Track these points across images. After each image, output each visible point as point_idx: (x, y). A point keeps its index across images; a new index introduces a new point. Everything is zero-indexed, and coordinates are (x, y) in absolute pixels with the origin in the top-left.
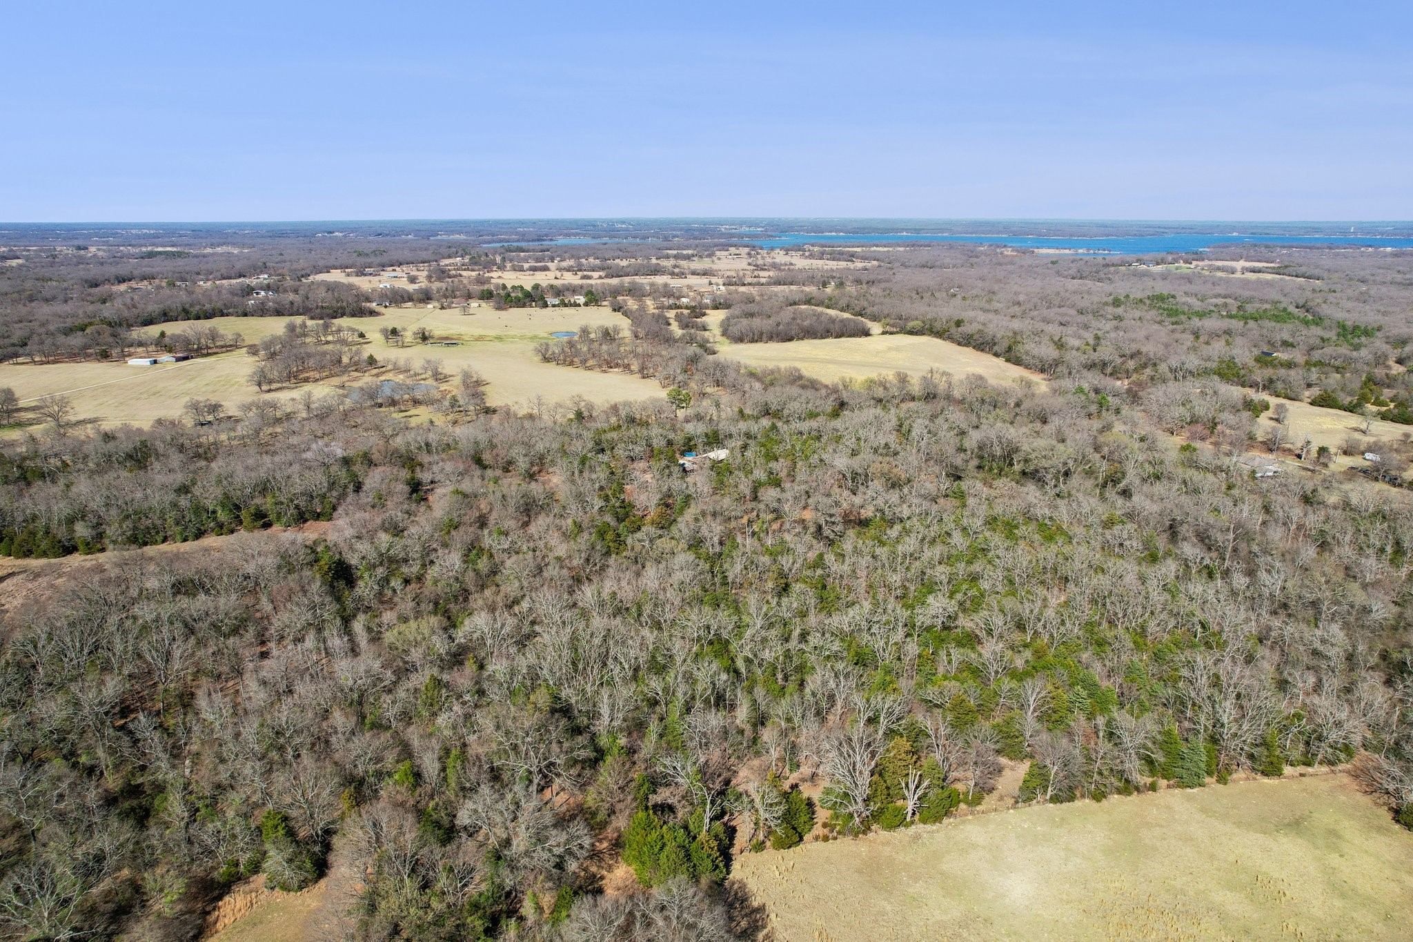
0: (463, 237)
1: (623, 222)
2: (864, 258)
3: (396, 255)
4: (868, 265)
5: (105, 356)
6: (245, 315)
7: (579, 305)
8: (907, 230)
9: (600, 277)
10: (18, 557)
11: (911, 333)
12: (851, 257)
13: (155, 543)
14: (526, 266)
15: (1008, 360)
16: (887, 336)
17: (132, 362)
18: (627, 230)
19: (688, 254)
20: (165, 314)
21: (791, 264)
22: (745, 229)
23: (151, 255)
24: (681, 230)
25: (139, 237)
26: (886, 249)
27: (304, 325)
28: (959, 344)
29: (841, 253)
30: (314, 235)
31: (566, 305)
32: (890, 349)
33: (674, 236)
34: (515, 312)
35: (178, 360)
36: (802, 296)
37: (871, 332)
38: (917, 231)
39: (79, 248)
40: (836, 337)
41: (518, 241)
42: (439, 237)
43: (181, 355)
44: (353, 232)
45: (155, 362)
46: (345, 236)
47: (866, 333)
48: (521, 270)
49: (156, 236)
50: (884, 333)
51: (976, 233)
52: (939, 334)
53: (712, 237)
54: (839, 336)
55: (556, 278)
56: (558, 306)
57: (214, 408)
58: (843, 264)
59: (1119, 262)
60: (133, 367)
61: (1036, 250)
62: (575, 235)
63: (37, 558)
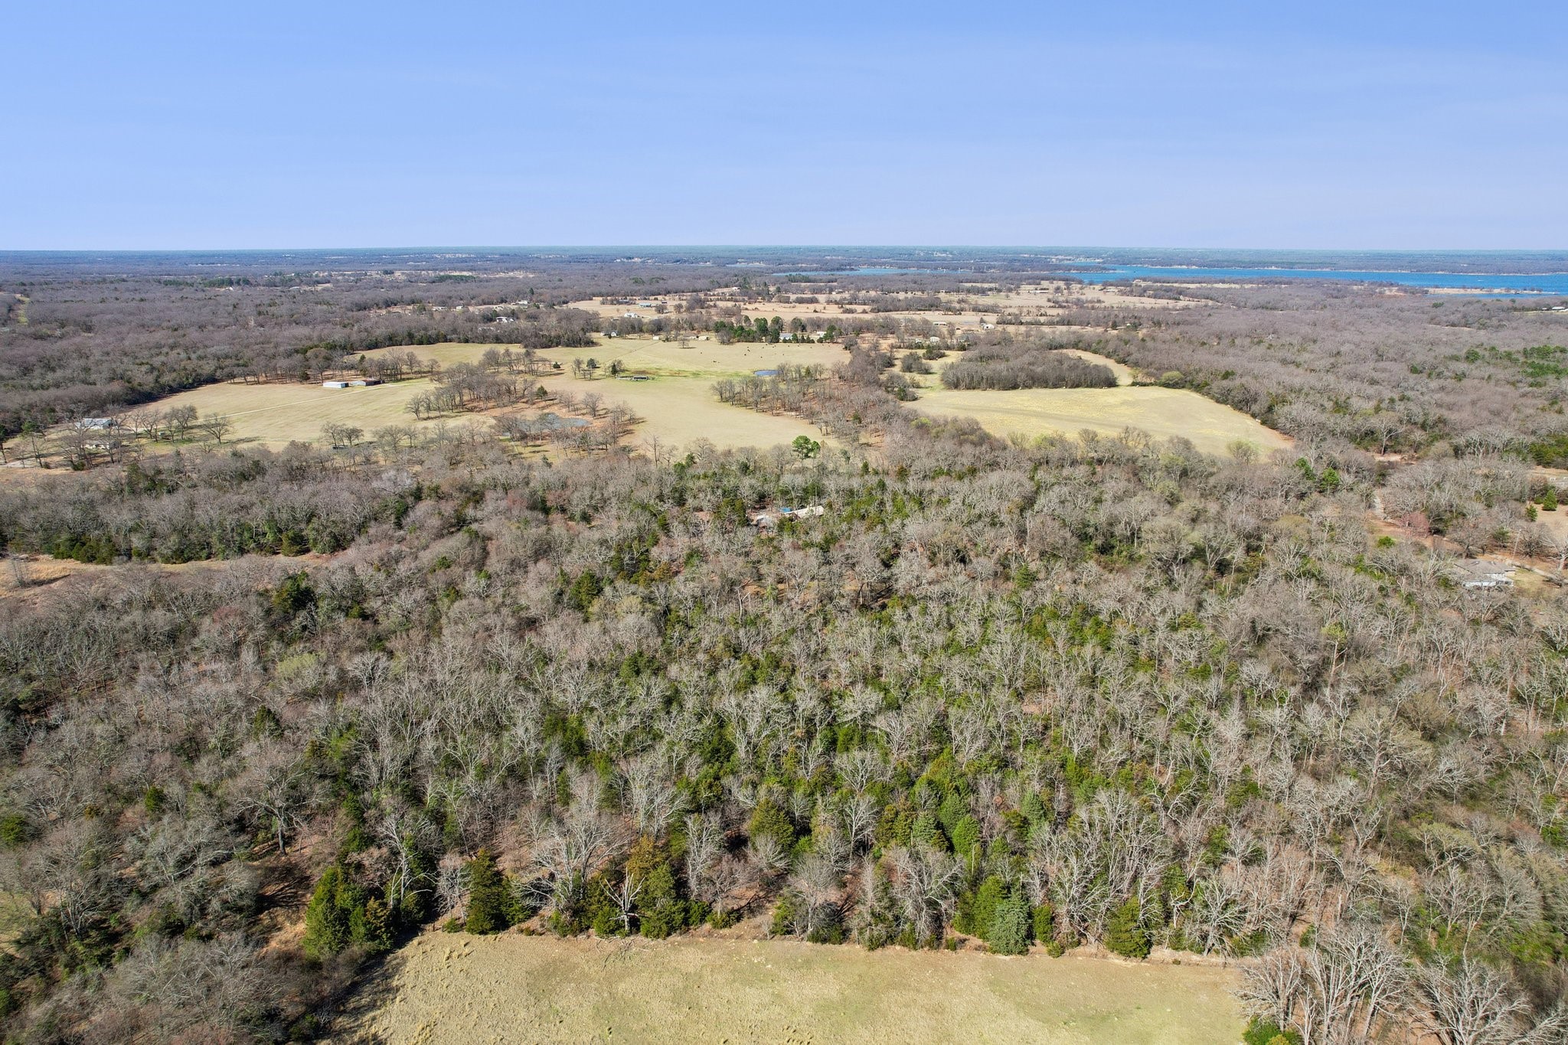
0: (762, 265)
1: (945, 251)
2: (1194, 296)
3: (670, 284)
4: (1192, 304)
5: (305, 378)
6: (467, 341)
7: (813, 342)
8: (1276, 264)
9: (864, 312)
10: (83, 562)
11: (1167, 385)
12: (1177, 295)
13: (199, 558)
14: (793, 297)
15: (1263, 423)
16: (1136, 388)
17: (329, 385)
18: (944, 259)
19: (982, 288)
20: (390, 339)
21: (1099, 301)
22: (1082, 261)
23: (442, 279)
24: (1004, 260)
25: (450, 261)
26: (1226, 286)
27: (508, 353)
28: (1218, 401)
29: (1168, 290)
30: (612, 261)
31: (797, 341)
32: (1124, 403)
33: (990, 268)
34: (741, 347)
35: (369, 384)
36: (1073, 338)
37: (1119, 382)
38: (1291, 265)
39: (386, 272)
40: (1072, 387)
41: (816, 270)
42: (738, 265)
43: (373, 379)
44: (652, 258)
45: (347, 385)
46: (643, 262)
47: (1111, 383)
48: (787, 301)
49: (464, 261)
50: (1134, 384)
51: (1365, 268)
52: (1198, 388)
53: (1033, 268)
54: (1076, 385)
55: (815, 311)
56: (790, 341)
57: (353, 433)
58: (1163, 302)
59: (1533, 306)
60: (326, 390)
61: (1431, 290)
62: (881, 264)
63: (98, 564)
